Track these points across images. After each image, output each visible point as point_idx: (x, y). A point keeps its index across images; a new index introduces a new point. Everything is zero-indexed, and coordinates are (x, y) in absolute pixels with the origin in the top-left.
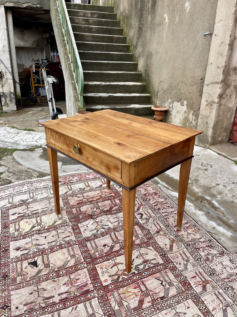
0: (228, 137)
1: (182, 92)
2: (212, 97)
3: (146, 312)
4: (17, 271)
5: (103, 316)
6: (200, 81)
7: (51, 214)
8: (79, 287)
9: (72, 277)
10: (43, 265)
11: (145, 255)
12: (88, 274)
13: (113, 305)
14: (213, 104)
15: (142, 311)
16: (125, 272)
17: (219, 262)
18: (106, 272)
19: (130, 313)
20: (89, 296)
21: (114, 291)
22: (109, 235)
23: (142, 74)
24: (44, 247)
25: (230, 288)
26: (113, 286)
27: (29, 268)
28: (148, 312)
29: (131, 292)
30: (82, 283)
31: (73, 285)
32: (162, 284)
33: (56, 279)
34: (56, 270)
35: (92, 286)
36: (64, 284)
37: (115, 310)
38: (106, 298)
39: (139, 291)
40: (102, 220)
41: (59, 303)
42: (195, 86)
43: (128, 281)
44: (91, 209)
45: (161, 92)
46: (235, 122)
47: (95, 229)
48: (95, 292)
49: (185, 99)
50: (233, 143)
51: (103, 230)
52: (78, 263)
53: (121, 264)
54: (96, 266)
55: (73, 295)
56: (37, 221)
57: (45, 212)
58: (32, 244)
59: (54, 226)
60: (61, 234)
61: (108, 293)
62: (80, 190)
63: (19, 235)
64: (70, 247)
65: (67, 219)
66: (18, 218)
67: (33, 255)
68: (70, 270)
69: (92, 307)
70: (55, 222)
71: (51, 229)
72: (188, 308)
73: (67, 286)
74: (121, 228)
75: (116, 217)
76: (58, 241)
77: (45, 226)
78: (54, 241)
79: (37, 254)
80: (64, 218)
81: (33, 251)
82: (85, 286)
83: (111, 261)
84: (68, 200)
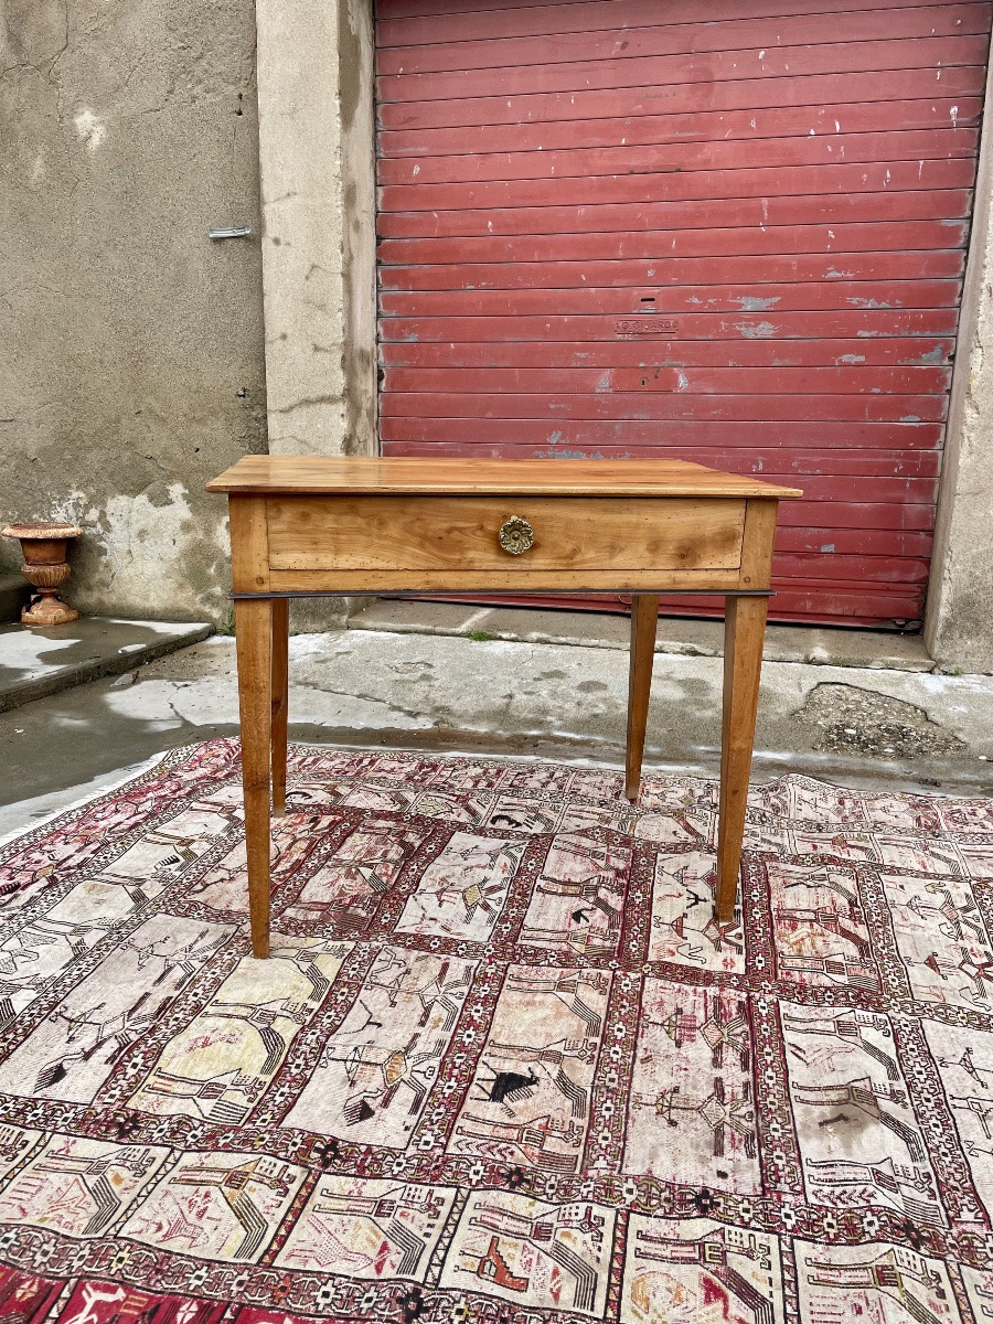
1: (149, 453)
2: (315, 450)
4: (508, 1141)
5: (853, 1011)
6: (240, 400)
7: (241, 970)
8: (713, 1019)
9: (656, 1018)
10: (542, 1062)
11: (688, 872)
12: (677, 986)
13: (828, 983)
16: (721, 925)
19: (873, 965)
20: (763, 1011)
21: (779, 962)
22: (537, 897)
24: (434, 1039)
25: (879, 826)
26: (760, 958)
27: (520, 1103)
28: (882, 941)
29: (802, 939)
30: (706, 1007)
31: (699, 1025)
32: (809, 886)
33: (641, 1054)
34: (598, 1040)
35: (732, 990)
36: (679, 1044)
37: (846, 984)
38: (794, 985)
39: (812, 925)
41: (755, 1075)
43: (759, 932)
44: (354, 878)
48: (757, 995)
49: (171, 477)
51: (503, 894)
52: (608, 988)
53: (684, 919)
54: (652, 957)
55: (740, 1040)
56: (229, 1016)
57: (195, 981)
58: (376, 1064)
59: (336, 982)
60: (408, 979)
61: (776, 975)
62: (177, 865)
63: (261, 1093)
64: (507, 982)
65: (331, 943)
66: (120, 1063)
67: (453, 1079)
68: (623, 1011)
69: (812, 1020)
70: (314, 975)
71: (340, 998)
72: (902, 887)
73: (693, 1041)
74: (532, 862)
75: (465, 854)
76: (439, 998)
77: (299, 1007)
78: (427, 1011)
79: (457, 1065)
80: (317, 949)
81: (424, 1073)
82: (721, 1004)
83: (654, 929)
84: (201, 906)
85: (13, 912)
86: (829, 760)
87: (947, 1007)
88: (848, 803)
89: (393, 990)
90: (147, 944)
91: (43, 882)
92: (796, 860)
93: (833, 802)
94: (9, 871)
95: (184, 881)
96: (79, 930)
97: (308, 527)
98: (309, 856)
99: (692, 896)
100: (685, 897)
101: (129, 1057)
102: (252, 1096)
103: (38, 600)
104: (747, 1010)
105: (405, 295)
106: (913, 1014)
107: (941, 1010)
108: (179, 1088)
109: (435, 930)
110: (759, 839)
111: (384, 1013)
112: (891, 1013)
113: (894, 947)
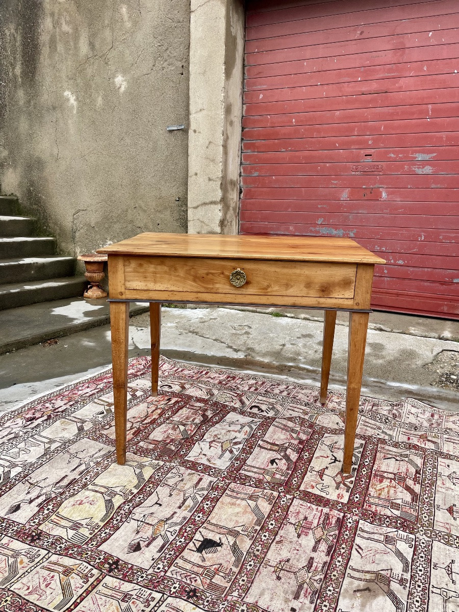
1: (139, 225)
2: (207, 225)
3: (425, 496)
4: (197, 574)
5: (397, 531)
6: (177, 202)
8: (321, 525)
9: (293, 520)
10: (227, 536)
11: (336, 445)
12: (309, 505)
13: (389, 514)
15: (421, 498)
16: (344, 475)
18: (324, 487)
19: (417, 507)
20: (349, 525)
21: (367, 499)
22: (257, 449)
23: (17, 199)
24: (182, 516)
25: (448, 430)
26: (357, 496)
27: (210, 555)
28: (427, 495)
29: (384, 488)
30: (320, 518)
31: (312, 528)
32: (397, 460)
33: (278, 539)
34: (258, 528)
35: (336, 512)
36: (299, 536)
37: (398, 515)
38: (370, 513)
39: (391, 481)
40: (216, 436)
41: (332, 559)
42: (168, 213)
43: (363, 481)
45: (82, 231)
47: (224, 451)
51: (241, 446)
52: (274, 501)
53: (326, 470)
54: (302, 488)
55: (331, 538)
56: (96, 491)
57: (88, 472)
58: (151, 525)
59: (148, 481)
60: (182, 484)
61: (363, 506)
62: (103, 415)
63: (96, 531)
64: (227, 491)
65: (154, 461)
66: (42, 507)
67: (184, 538)
68: (277, 514)
69: (373, 533)
70: (140, 476)
71: (148, 489)
72: (448, 466)
73: (307, 535)
74: (261, 431)
75: (230, 424)
76: (192, 495)
77: (128, 491)
78: (185, 500)
79: (187, 531)
80: (147, 464)
81: (172, 532)
82: (328, 518)
83: (308, 473)
84: (105, 436)
85: (28, 430)
86: (438, 392)
87: (450, 535)
88: (436, 417)
89: (173, 488)
90: (75, 451)
91: (45, 417)
92: (396, 445)
93: (428, 415)
94: (34, 411)
95: (103, 423)
96: (51, 441)
97: (142, 270)
98: (160, 417)
99: (334, 458)
100: (330, 458)
101: (47, 505)
102: (92, 532)
103: (91, 288)
104: (341, 523)
105: (253, 154)
106: (430, 537)
107: (446, 537)
108: (63, 523)
109: (204, 461)
110: (381, 431)
111: (165, 500)
112: (418, 535)
113: (433, 498)
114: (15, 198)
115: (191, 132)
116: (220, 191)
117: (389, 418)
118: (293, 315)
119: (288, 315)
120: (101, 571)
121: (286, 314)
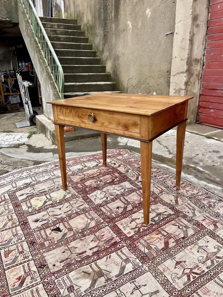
0: (195, 119)
1: (151, 85)
2: (179, 85)
3: (173, 250)
4: (42, 237)
5: (136, 259)
6: (167, 73)
7: (59, 191)
8: (106, 241)
9: (97, 234)
10: (67, 229)
11: (157, 210)
12: (111, 230)
13: (142, 250)
14: (181, 91)
15: (169, 250)
16: (143, 225)
17: (221, 206)
18: (126, 226)
19: (160, 253)
20: (118, 246)
21: (140, 239)
22: (118, 200)
24: (61, 216)
26: (137, 236)
27: (54, 233)
28: (175, 250)
29: (154, 238)
30: (108, 238)
31: (101, 240)
32: (179, 228)
33: (83, 238)
34: (80, 231)
35: (118, 238)
36: (91, 241)
37: (146, 253)
38: (134, 245)
39: (162, 236)
40: (108, 189)
41: (93, 255)
42: (163, 79)
43: (149, 231)
44: (95, 183)
45: (130, 88)
46: (200, 105)
47: (104, 197)
48: (123, 242)
49: (154, 91)
50: (200, 123)
51: (112, 197)
52: (98, 224)
54: (116, 223)
55: (103, 248)
56: (47, 197)
57: (52, 190)
58: (49, 215)
59: (65, 199)
60: (75, 204)
61: (135, 241)
62: (78, 170)
63: (34, 211)
64: (87, 213)
65: (75, 193)
66: (28, 197)
67: (53, 224)
68: (94, 229)
69: (124, 254)
70: (65, 197)
71: (63, 202)
72: (208, 242)
73: (95, 242)
74: (128, 193)
75: (120, 186)
76: (73, 210)
77: (56, 201)
78: (69, 211)
79: (56, 222)
80: (72, 193)
81: (52, 220)
82: (112, 240)
83: (128, 218)
84: (70, 178)
87: (162, 274)
89: (71, 205)
90: (56, 181)
95: (75, 173)
96: (54, 176)
97: (62, 111)
98: (97, 176)
101: (30, 197)
102: (32, 211)
105: (213, 42)
106: (149, 269)
107: (159, 273)
108: (28, 204)
109: (93, 198)
111: (64, 208)
112: (144, 265)
113: (176, 253)
114: (110, 74)
115: (175, 34)
116: (186, 66)
117: (205, 206)
118: (217, 139)
119: (215, 138)
120: (19, 223)
121: (214, 137)
